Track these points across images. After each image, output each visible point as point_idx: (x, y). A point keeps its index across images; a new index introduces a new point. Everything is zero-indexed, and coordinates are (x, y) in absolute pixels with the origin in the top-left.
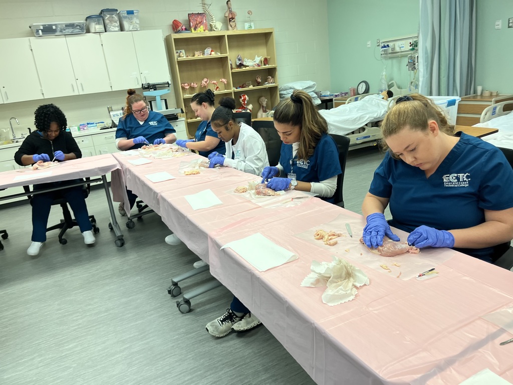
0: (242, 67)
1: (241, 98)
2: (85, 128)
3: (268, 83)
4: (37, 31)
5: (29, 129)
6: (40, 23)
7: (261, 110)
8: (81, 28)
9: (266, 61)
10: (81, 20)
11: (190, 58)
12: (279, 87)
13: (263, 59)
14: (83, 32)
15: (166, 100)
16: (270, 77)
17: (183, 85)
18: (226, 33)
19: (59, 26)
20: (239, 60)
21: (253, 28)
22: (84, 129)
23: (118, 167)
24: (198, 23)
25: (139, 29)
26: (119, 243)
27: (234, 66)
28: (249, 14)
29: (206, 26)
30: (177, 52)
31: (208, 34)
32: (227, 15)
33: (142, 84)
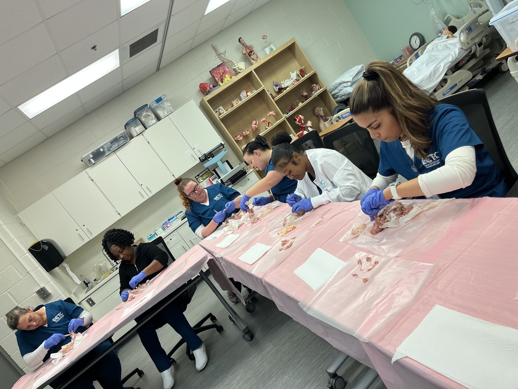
0: (282, 91)
1: (296, 120)
2: (169, 225)
3: (316, 91)
4: (89, 161)
6: (88, 153)
7: (322, 121)
8: (125, 138)
9: (302, 73)
10: (121, 131)
11: (230, 110)
12: (328, 89)
13: (298, 72)
14: (127, 140)
15: (227, 161)
16: (315, 85)
17: (235, 138)
18: (252, 69)
19: (105, 146)
20: (276, 86)
21: (275, 49)
22: (168, 227)
23: (210, 257)
24: (222, 74)
25: (173, 111)
26: (247, 336)
27: (274, 94)
28: (264, 39)
29: (230, 73)
30: (216, 112)
31: (236, 79)
32: (244, 52)
33: (199, 158)
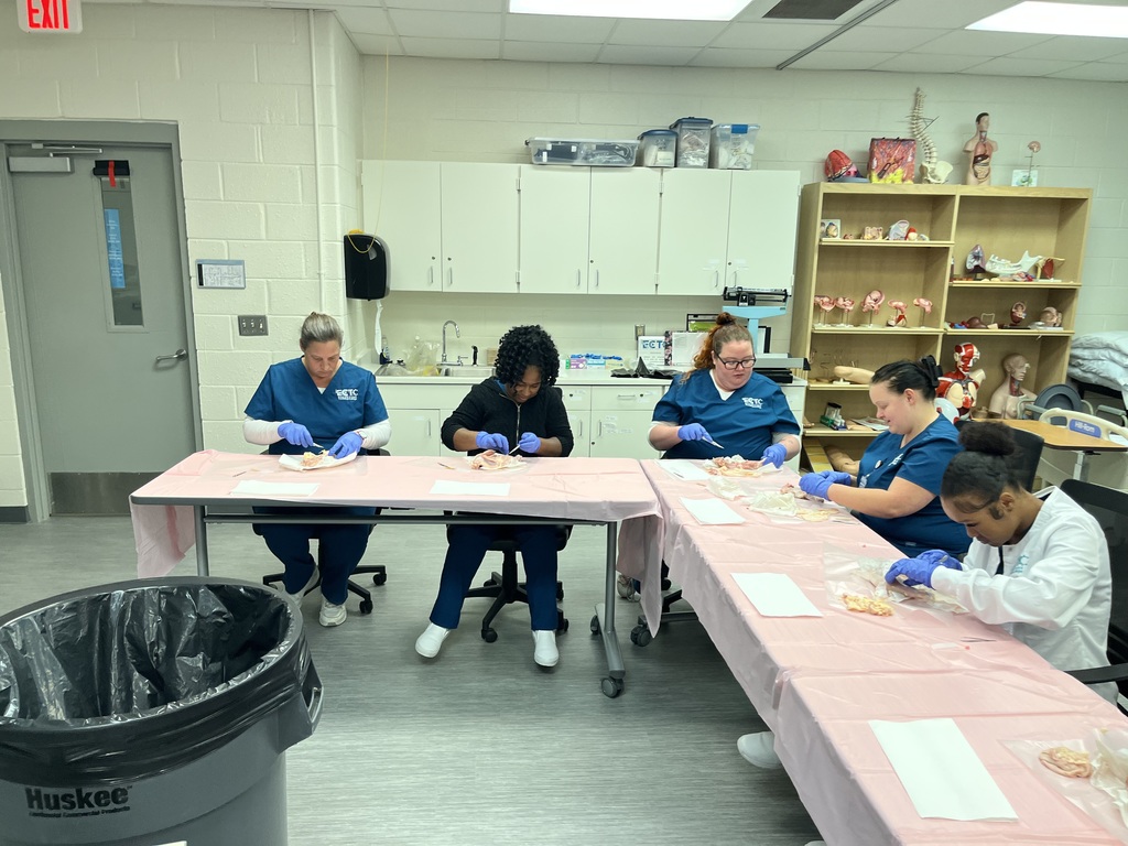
0: (979, 276)
1: (959, 350)
2: (581, 365)
3: (1046, 325)
4: (539, 153)
5: (475, 348)
6: (548, 137)
7: (1006, 387)
8: (628, 156)
9: (1049, 269)
10: (627, 137)
11: (852, 241)
12: (1073, 338)
13: (1041, 263)
14: (629, 163)
15: (768, 331)
16: (1054, 310)
17: (818, 299)
18: (959, 191)
19: (585, 147)
20: (976, 257)
21: (1034, 184)
22: (578, 367)
23: (655, 511)
24: (892, 161)
25: (749, 167)
26: (610, 686)
27: (957, 272)
28: (1031, 148)
29: (911, 168)
30: (823, 224)
31: (911, 188)
32: (971, 147)
33: (726, 288)
